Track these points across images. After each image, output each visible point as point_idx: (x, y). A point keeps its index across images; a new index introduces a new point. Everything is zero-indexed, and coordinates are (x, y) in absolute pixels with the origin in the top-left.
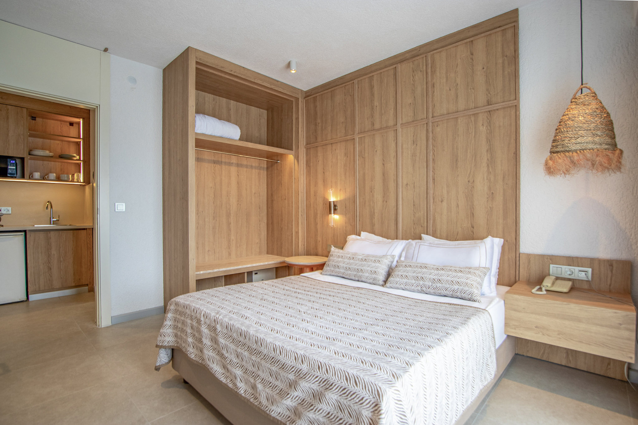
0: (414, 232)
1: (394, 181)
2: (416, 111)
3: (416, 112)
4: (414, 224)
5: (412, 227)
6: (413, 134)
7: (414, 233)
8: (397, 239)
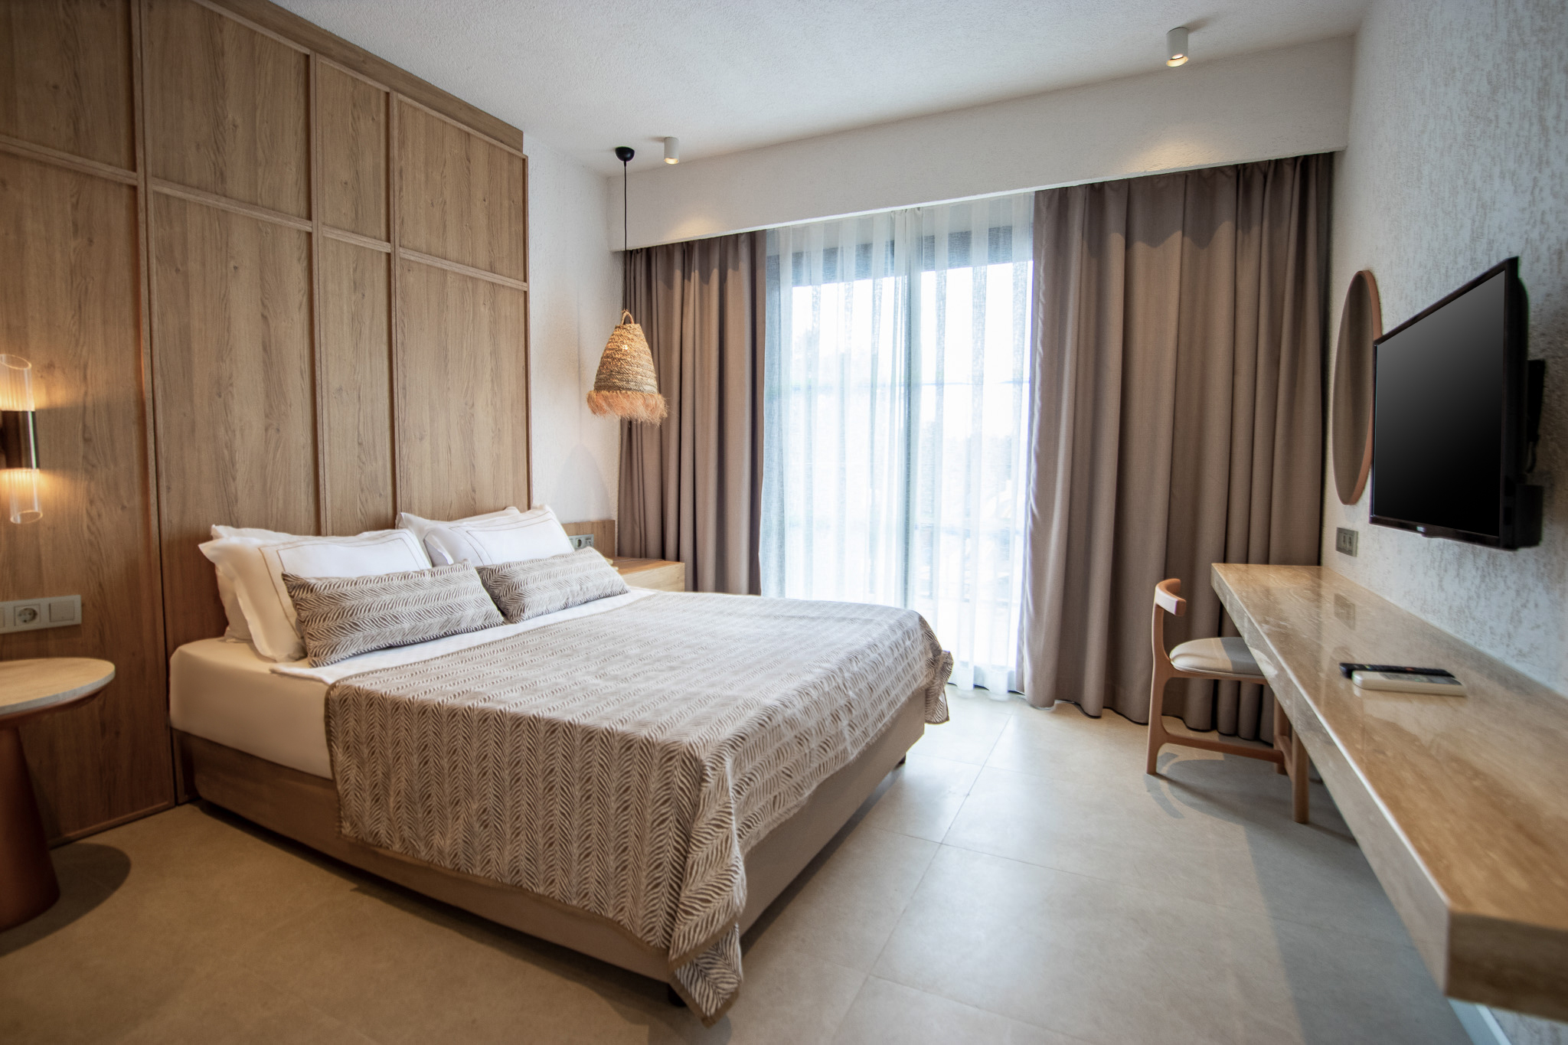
0: (363, 510)
1: (302, 374)
2: (360, 208)
3: (360, 212)
4: (362, 490)
5: (358, 499)
6: (355, 265)
7: (362, 514)
8: (318, 532)
